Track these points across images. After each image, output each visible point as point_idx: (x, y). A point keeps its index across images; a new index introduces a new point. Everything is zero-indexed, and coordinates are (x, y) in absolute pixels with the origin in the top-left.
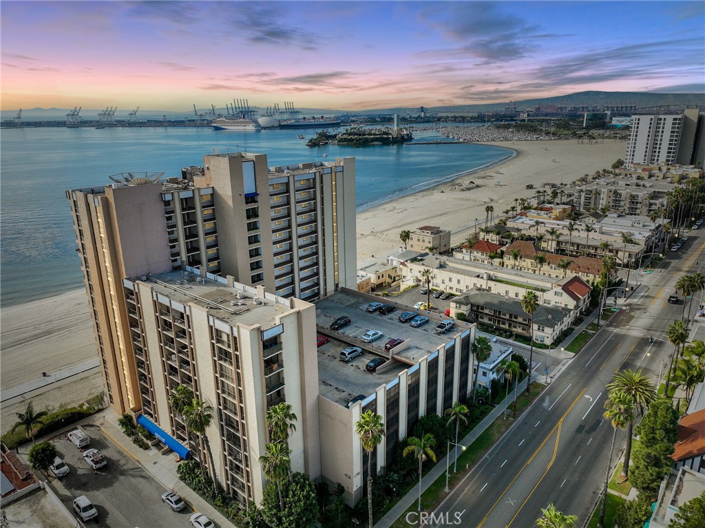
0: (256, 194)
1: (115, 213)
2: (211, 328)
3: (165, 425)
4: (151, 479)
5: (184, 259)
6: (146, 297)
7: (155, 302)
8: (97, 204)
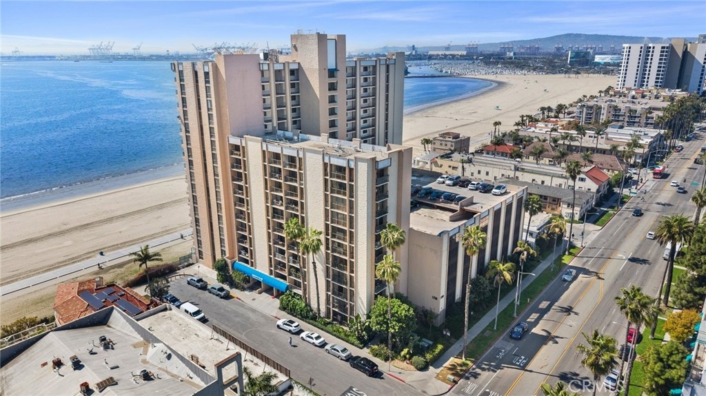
0: (336, 70)
1: (224, 78)
2: (325, 165)
3: (262, 267)
4: (254, 311)
5: (275, 125)
6: (254, 149)
7: (264, 152)
8: (206, 70)
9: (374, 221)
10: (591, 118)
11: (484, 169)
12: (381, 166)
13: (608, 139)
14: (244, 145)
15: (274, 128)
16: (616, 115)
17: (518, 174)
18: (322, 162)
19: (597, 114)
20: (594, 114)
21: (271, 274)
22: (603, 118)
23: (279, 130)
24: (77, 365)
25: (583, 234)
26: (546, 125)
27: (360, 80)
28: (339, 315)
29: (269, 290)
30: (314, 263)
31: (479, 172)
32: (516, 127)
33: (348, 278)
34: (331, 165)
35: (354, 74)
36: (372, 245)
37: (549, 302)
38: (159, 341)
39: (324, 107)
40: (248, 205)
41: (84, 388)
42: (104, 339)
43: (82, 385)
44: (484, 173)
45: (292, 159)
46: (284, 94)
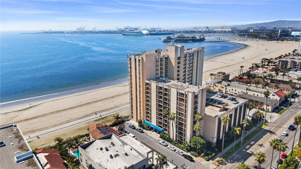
0: (180, 57)
1: (145, 62)
2: (177, 92)
3: (154, 123)
4: (151, 137)
5: (159, 76)
6: (154, 85)
7: (157, 86)
8: (139, 59)
10: (283, 66)
11: (234, 89)
12: (196, 94)
13: (289, 77)
14: (150, 83)
16: (295, 65)
17: (248, 91)
18: (176, 91)
19: (286, 64)
20: (285, 64)
21: (157, 125)
22: (289, 66)
23: (161, 77)
24: (107, 150)
25: (271, 117)
26: (263, 69)
27: (188, 58)
28: (180, 141)
29: (156, 131)
30: (172, 123)
31: (232, 90)
32: (250, 69)
33: (184, 129)
34: (179, 93)
35: (186, 57)
36: (192, 119)
37: (254, 142)
38: (128, 145)
39: (176, 69)
40: (150, 102)
41: (111, 156)
42: (112, 143)
43: (110, 155)
44: (234, 90)
45: (166, 89)
46: (162, 65)
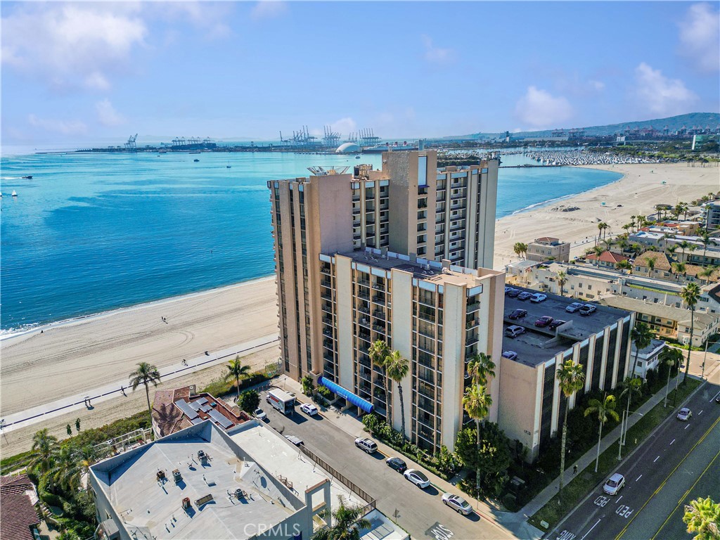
0: (426, 186)
2: (414, 288)
5: (364, 241)
6: (344, 268)
7: (353, 270)
8: (301, 190)
9: (464, 349)
10: (718, 221)
11: (585, 282)
12: (472, 294)
14: (334, 262)
15: (362, 244)
18: (410, 285)
21: (356, 393)
23: (368, 246)
24: (179, 481)
27: (450, 192)
30: (400, 387)
31: (580, 285)
33: (435, 406)
34: (420, 289)
35: (444, 187)
36: (461, 374)
38: (252, 460)
39: (413, 222)
40: (335, 321)
41: (186, 503)
42: (202, 454)
43: (184, 500)
44: (585, 287)
45: (380, 281)
46: (373, 211)
